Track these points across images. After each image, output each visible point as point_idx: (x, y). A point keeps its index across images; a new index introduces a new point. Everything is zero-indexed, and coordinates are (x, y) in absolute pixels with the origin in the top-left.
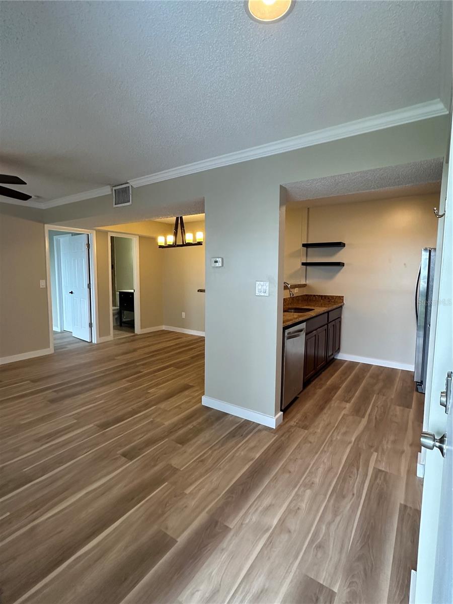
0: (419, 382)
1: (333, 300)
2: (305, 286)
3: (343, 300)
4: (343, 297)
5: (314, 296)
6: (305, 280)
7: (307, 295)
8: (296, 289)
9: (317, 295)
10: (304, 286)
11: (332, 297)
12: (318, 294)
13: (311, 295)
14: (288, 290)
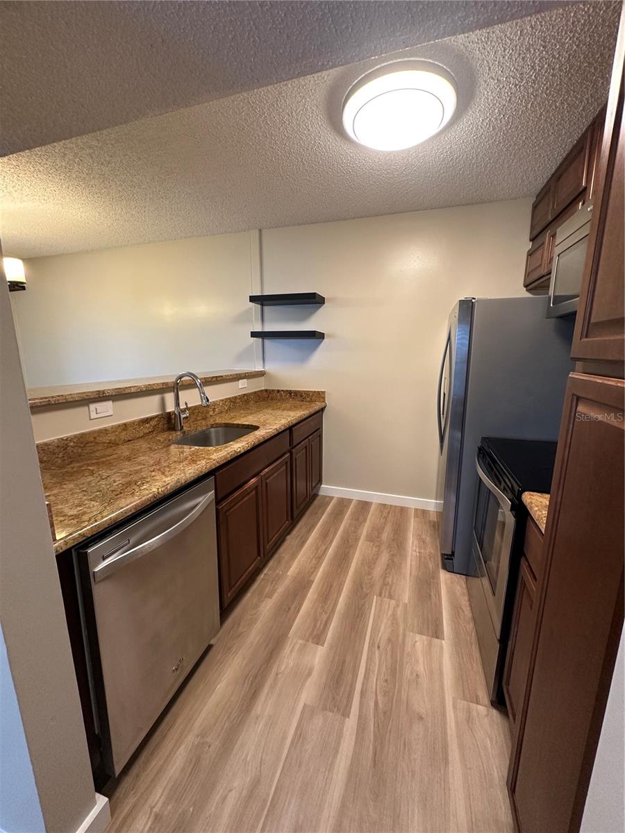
0: (447, 555)
1: (308, 399)
2: (263, 375)
3: (324, 398)
4: (324, 393)
5: (278, 391)
6: (261, 363)
7: (266, 390)
8: (240, 381)
9: (283, 391)
10: (261, 374)
11: (307, 393)
12: (285, 389)
13: (273, 390)
14: (197, 389)
